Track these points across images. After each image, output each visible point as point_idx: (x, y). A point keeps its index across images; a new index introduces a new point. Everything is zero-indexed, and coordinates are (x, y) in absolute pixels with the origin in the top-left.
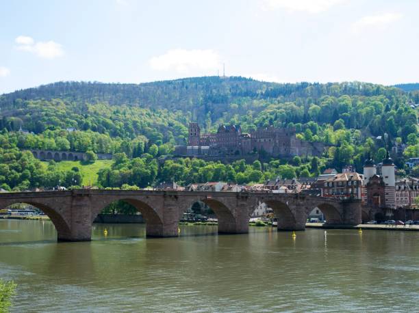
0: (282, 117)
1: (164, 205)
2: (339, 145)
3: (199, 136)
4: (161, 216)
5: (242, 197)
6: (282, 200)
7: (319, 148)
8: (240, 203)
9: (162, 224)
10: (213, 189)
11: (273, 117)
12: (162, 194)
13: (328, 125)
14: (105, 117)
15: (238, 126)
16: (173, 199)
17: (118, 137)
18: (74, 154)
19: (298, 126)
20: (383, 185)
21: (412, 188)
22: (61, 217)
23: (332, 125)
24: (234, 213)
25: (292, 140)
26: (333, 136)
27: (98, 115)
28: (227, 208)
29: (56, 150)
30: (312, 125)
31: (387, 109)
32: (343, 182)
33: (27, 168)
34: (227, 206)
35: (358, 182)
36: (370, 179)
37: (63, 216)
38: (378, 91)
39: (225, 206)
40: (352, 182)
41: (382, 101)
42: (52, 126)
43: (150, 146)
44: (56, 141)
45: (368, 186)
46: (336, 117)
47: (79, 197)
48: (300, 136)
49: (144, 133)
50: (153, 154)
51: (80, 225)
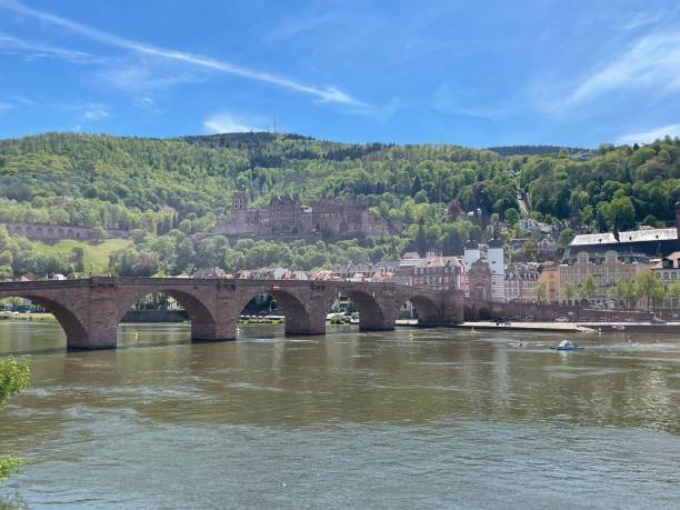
0: (351, 185)
1: (217, 298)
2: (421, 222)
3: (245, 209)
4: (212, 312)
5: (318, 287)
6: (367, 292)
7: (398, 226)
8: (315, 294)
9: (214, 323)
10: (272, 276)
11: (339, 185)
12: (216, 283)
13: (409, 197)
14: (119, 181)
15: (296, 197)
16: (229, 291)
17: (137, 209)
18: (75, 230)
19: (371, 199)
20: (488, 273)
21: (523, 276)
22: (73, 316)
23: (413, 196)
24: (308, 307)
25: (365, 215)
26: (414, 211)
27: (108, 177)
28: (299, 302)
29: (48, 224)
30: (387, 196)
31: (481, 178)
32: (437, 268)
33: (7, 249)
34: (299, 299)
35: (457, 269)
36: (473, 264)
37: (77, 315)
38: (468, 156)
39: (296, 299)
40: (450, 268)
41: (474, 168)
42: (44, 191)
43: (181, 220)
44: (50, 213)
45: (471, 273)
46: (417, 187)
47: (100, 289)
48: (374, 210)
49: (171, 203)
50: (184, 231)
51: (102, 326)
